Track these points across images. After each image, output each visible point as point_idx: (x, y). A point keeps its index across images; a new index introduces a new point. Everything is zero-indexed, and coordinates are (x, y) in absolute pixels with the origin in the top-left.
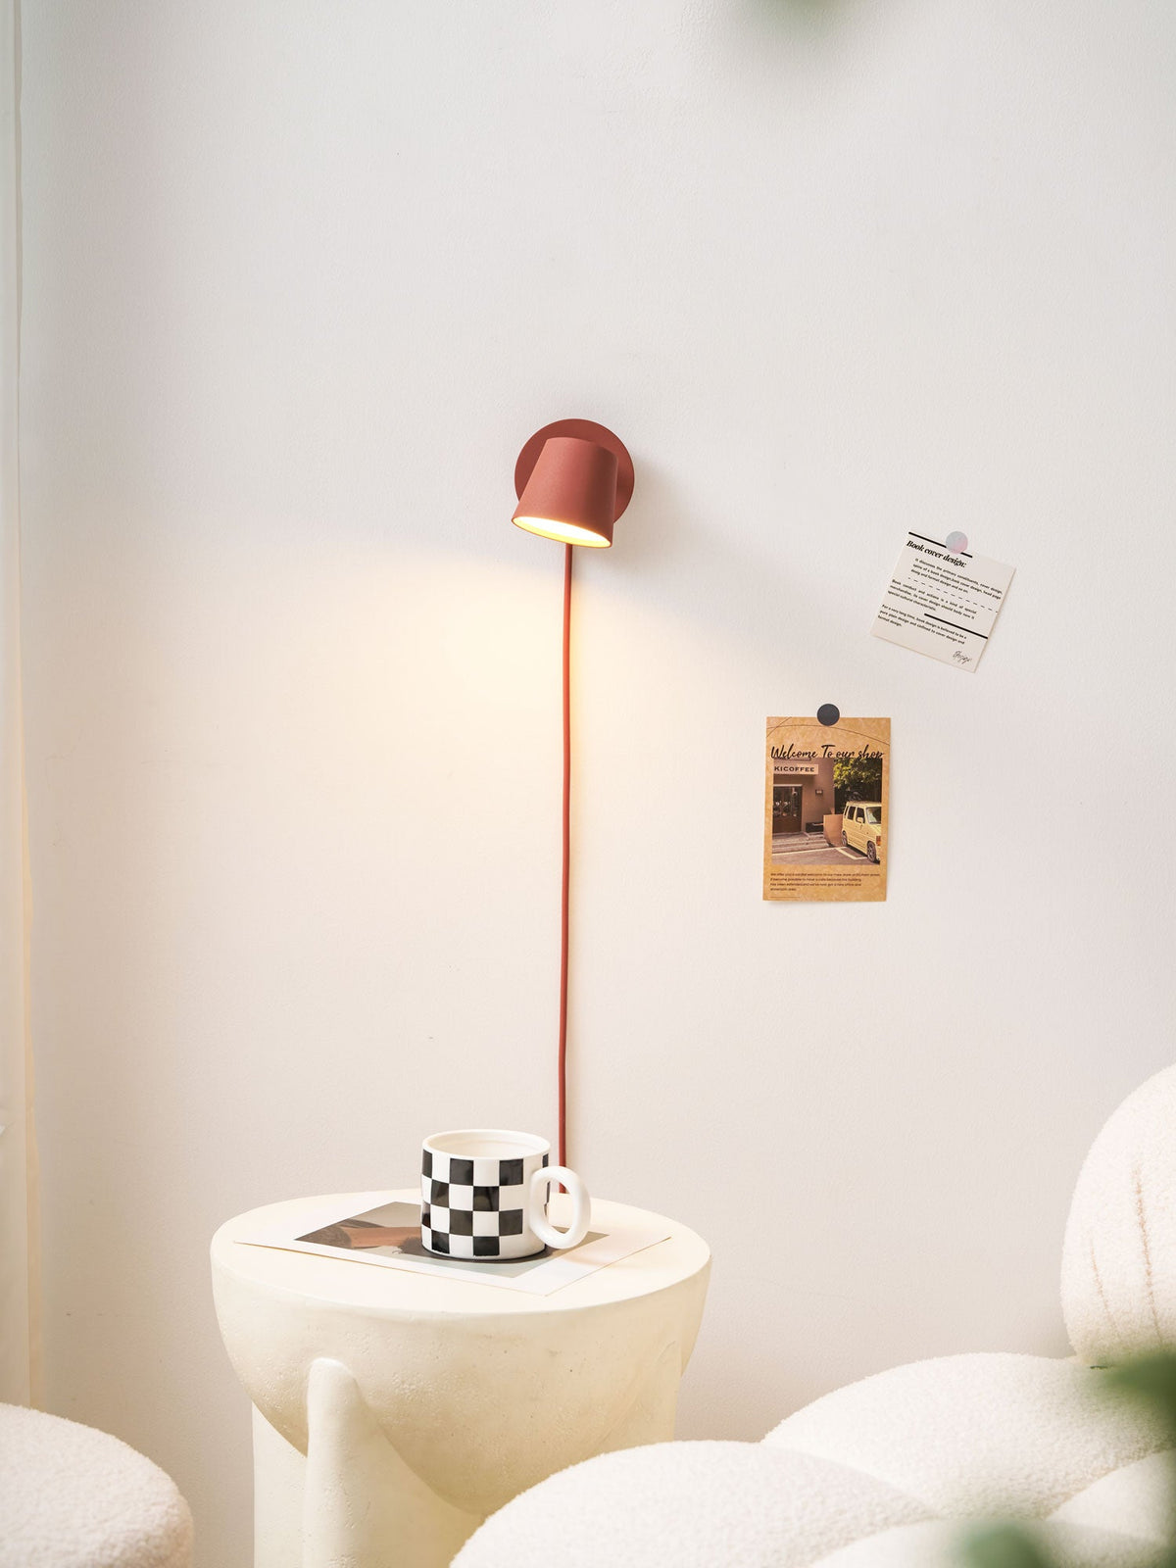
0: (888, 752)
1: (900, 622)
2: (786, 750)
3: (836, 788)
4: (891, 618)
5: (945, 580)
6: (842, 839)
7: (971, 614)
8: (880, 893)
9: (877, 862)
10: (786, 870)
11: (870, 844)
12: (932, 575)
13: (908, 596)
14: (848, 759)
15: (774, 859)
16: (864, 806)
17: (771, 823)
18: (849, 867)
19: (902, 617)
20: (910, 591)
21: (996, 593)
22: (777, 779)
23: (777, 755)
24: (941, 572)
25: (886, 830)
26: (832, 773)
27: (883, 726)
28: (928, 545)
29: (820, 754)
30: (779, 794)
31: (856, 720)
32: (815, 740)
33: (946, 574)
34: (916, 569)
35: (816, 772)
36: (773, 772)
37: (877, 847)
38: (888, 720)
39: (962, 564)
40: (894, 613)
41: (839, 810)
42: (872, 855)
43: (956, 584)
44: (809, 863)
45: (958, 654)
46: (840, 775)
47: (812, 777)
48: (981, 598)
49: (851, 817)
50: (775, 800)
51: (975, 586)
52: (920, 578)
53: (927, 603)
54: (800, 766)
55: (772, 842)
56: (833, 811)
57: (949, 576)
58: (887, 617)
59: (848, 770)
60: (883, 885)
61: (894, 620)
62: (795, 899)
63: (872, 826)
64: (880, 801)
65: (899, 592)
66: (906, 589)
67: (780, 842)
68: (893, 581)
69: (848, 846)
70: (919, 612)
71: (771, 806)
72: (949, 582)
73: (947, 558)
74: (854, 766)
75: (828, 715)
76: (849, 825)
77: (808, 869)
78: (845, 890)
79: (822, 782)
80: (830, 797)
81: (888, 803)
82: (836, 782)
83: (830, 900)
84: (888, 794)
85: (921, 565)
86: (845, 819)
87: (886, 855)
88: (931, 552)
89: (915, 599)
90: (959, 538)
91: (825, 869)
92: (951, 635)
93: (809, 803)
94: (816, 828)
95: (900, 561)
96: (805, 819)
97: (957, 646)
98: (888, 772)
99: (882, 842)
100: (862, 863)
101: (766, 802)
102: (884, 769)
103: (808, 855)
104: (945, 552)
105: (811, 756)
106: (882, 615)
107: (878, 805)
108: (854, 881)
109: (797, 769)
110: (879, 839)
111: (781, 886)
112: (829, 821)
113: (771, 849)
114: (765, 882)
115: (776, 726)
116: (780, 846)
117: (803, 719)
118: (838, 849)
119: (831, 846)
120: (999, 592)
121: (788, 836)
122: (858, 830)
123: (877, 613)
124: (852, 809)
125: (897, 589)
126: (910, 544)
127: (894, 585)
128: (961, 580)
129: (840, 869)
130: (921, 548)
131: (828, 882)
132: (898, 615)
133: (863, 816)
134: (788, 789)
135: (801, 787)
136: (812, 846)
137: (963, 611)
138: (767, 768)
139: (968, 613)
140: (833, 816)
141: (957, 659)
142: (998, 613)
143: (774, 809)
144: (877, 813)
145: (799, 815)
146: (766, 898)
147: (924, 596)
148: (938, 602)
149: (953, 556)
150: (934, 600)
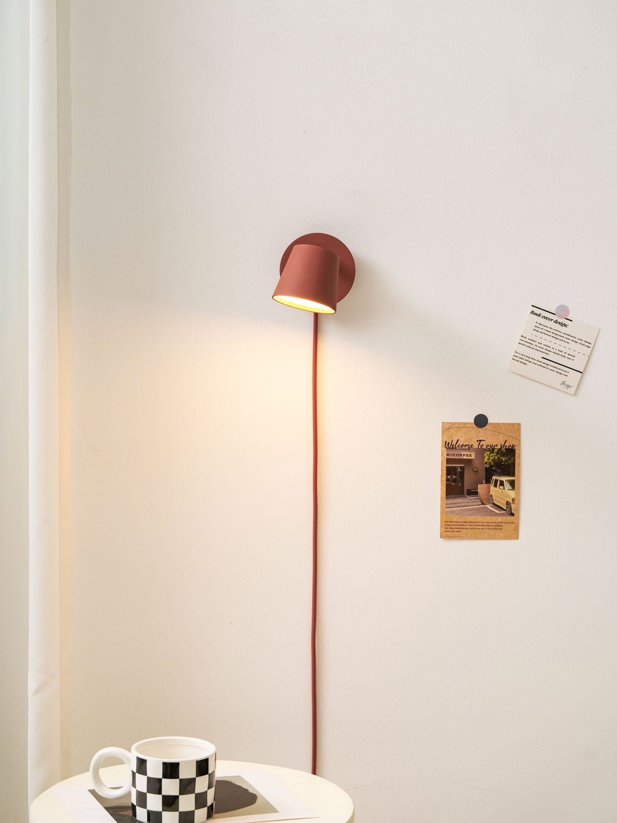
0: (519, 445)
1: (526, 362)
2: (454, 443)
3: (486, 468)
4: (520, 360)
5: (555, 336)
6: (490, 499)
7: (572, 358)
8: (514, 534)
9: (512, 515)
10: (455, 519)
11: (508, 503)
12: (547, 333)
13: (531, 346)
14: (493, 449)
15: (447, 512)
16: (504, 479)
17: (445, 489)
18: (495, 517)
19: (528, 359)
20: (532, 342)
21: (587, 344)
22: (448, 461)
23: (449, 446)
24: (552, 331)
25: (518, 494)
26: (484, 458)
27: (516, 428)
28: (544, 314)
29: (476, 446)
30: (450, 471)
31: (498, 424)
32: (473, 437)
33: (555, 332)
34: (537, 329)
35: (473, 457)
36: (446, 457)
37: (512, 505)
38: (519, 425)
39: (565, 325)
40: (522, 357)
41: (488, 481)
42: (510, 510)
43: (562, 338)
44: (469, 515)
45: (563, 383)
46: (489, 459)
47: (471, 460)
48: (578, 347)
49: (495, 486)
50: (447, 475)
51: (574, 339)
52: (539, 334)
53: (544, 350)
54: (463, 453)
55: (445, 501)
56: (484, 482)
57: (557, 333)
58: (518, 359)
59: (493, 456)
60: (517, 529)
61: (523, 361)
62: (461, 538)
63: (510, 492)
64: (514, 475)
65: (525, 343)
66: (529, 341)
67: (450, 501)
68: (522, 336)
69: (494, 504)
70: (538, 356)
71: (444, 479)
72: (557, 337)
73: (556, 322)
74: (497, 453)
75: (481, 421)
76: (494, 491)
77: (469, 518)
78: (492, 532)
79: (477, 464)
80: (482, 473)
81: (519, 477)
82: (486, 463)
83: (484, 539)
84: (519, 471)
85: (539, 326)
86: (492, 487)
87: (518, 510)
88: (546, 318)
89: (536, 348)
90: (563, 310)
91: (479, 519)
92: (559, 371)
93: (468, 477)
94: (473, 493)
95: (525, 324)
96: (466, 487)
97: (562, 378)
98: (519, 457)
99: (515, 502)
100: (503, 515)
101: (442, 476)
102: (516, 455)
103: (469, 510)
104: (555, 318)
105: (470, 447)
106: (515, 358)
107: (513, 478)
108: (498, 527)
109: (461, 455)
110: (513, 500)
111: (451, 529)
112: (481, 488)
113: (444, 506)
114: (441, 527)
115: (447, 428)
116: (451, 504)
117: (465, 424)
118: (488, 506)
119: (483, 504)
120: (589, 343)
121: (455, 498)
122: (501, 494)
123: (512, 357)
124: (496, 481)
125: (525, 341)
126: (532, 312)
127: (522, 338)
128: (565, 336)
129: (489, 519)
130: (539, 315)
131: (481, 527)
132: (525, 358)
133: (504, 486)
134: (455, 468)
135: (464, 467)
136: (471, 504)
137: (566, 355)
138: (442, 455)
139: (570, 357)
140: (484, 485)
141: (563, 386)
142: (589, 357)
143: (447, 480)
144: (512, 483)
145: (463, 484)
146: (441, 537)
147: (542, 346)
148: (551, 349)
149: (560, 320)
150: (548, 348)
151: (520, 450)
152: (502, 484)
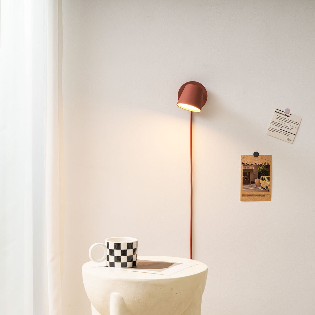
0: (271, 163)
1: (274, 131)
2: (246, 163)
3: (258, 173)
4: (271, 130)
5: (285, 121)
6: (260, 185)
7: (291, 129)
8: (269, 199)
9: (269, 191)
10: (246, 193)
11: (267, 186)
12: (281, 119)
14: (261, 165)
15: (243, 190)
16: (265, 177)
17: (242, 181)
18: (262, 192)
19: (274, 130)
20: (276, 123)
21: (297, 124)
22: (244, 170)
23: (244, 164)
24: (284, 119)
25: (271, 183)
26: (257, 169)
27: (270, 157)
28: (280, 112)
29: (254, 164)
30: (244, 174)
31: (263, 155)
32: (253, 161)
33: (285, 119)
34: (278, 118)
35: (253, 169)
37: (269, 187)
38: (271, 156)
39: (289, 117)
40: (272, 129)
41: (259, 178)
42: (268, 189)
43: (287, 122)
44: (252, 191)
46: (259, 169)
48: (293, 125)
49: (262, 180)
50: (243, 176)
51: (292, 122)
52: (279, 120)
53: (280, 126)
54: (249, 167)
55: (242, 186)
57: (286, 119)
58: (270, 130)
59: (261, 168)
60: (270, 197)
61: (272, 131)
62: (249, 201)
63: (268, 182)
64: (269, 176)
65: (273, 124)
67: (244, 186)
69: (261, 187)
70: (278, 128)
72: (286, 121)
73: (285, 115)
74: (262, 167)
75: (256, 154)
76: (262, 182)
77: (252, 193)
78: (261, 198)
79: (254, 171)
80: (257, 175)
81: (271, 176)
82: (258, 171)
83: (257, 201)
84: (271, 174)
85: (279, 117)
86: (261, 180)
87: (271, 190)
88: (281, 114)
89: (277, 125)
90: (288, 111)
91: (256, 193)
92: (286, 134)
93: (251, 176)
94: (253, 183)
95: (273, 116)
96: (251, 180)
97: (288, 137)
98: (271, 168)
99: (270, 186)
100: (265, 191)
101: (241, 177)
102: (270, 168)
103: (251, 189)
104: (285, 113)
105: (252, 165)
106: (269, 129)
107: (269, 177)
108: (263, 196)
110: (269, 185)
111: (245, 197)
112: (257, 181)
113: (242, 188)
114: (241, 196)
115: (243, 157)
117: (250, 156)
118: (259, 188)
119: (257, 187)
121: (246, 185)
122: (264, 183)
123: (268, 129)
124: (262, 178)
125: (273, 123)
126: (276, 112)
127: (272, 122)
128: (289, 121)
129: (259, 193)
130: (279, 113)
131: (256, 196)
133: (265, 180)
134: (246, 173)
135: (250, 172)
136: (253, 187)
137: (289, 128)
138: (241, 168)
140: (258, 180)
141: (288, 140)
142: (298, 128)
143: (243, 178)
144: (269, 179)
145: (249, 179)
146: (241, 200)
147: (280, 125)
148: (283, 126)
149: (287, 115)
151: (271, 166)
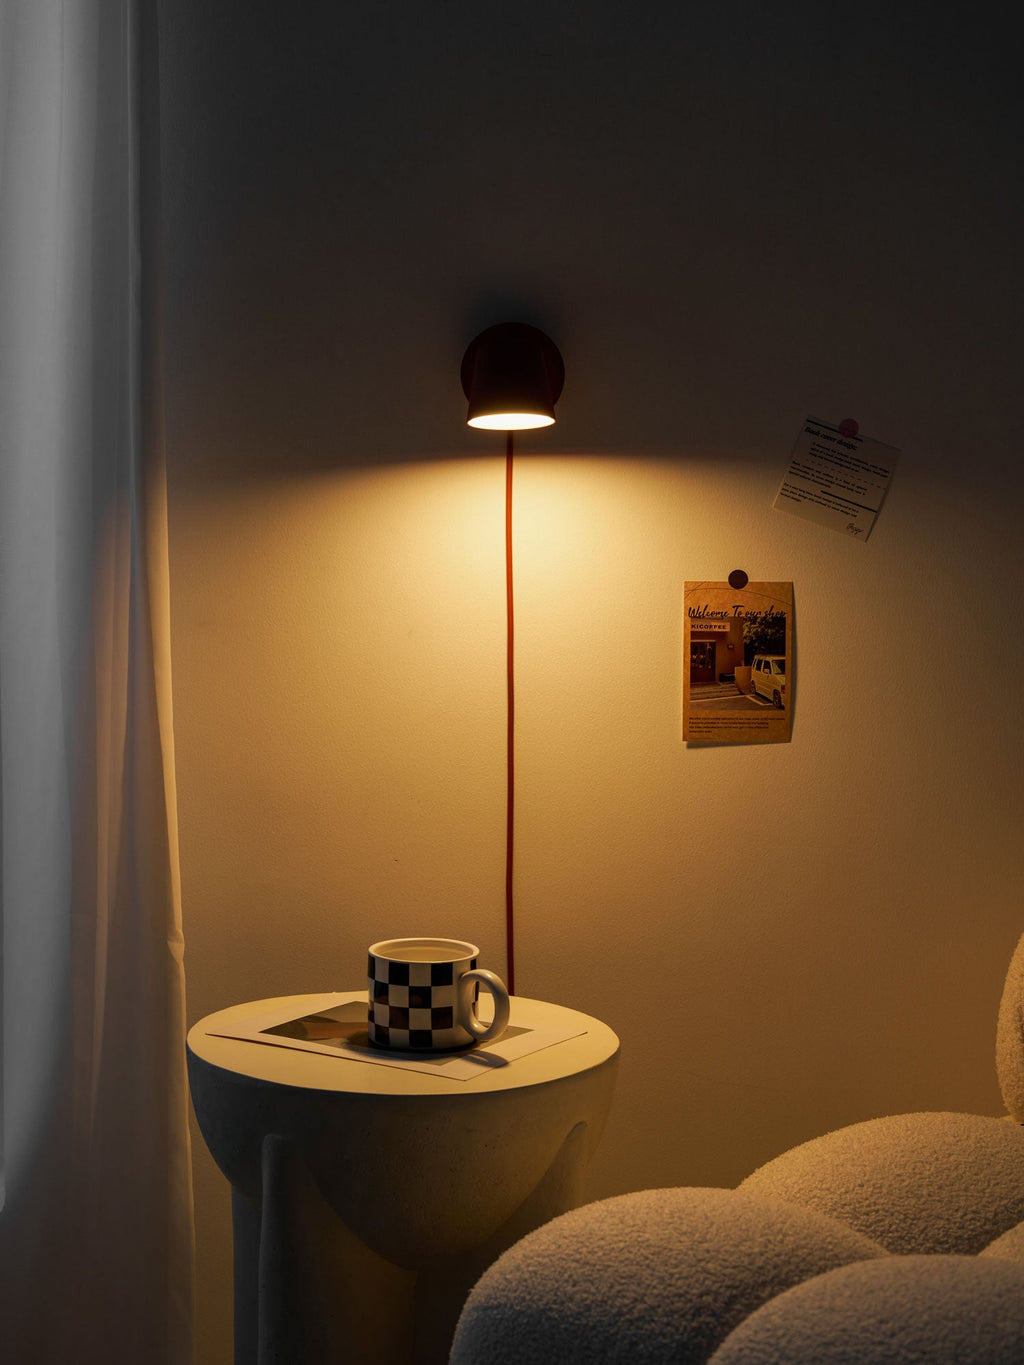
0: (793, 612)
1: (800, 498)
2: (701, 610)
3: (745, 643)
4: (792, 495)
5: (838, 461)
6: (751, 687)
7: (861, 491)
8: (785, 736)
9: (782, 708)
10: (703, 715)
11: (776, 692)
12: (827, 457)
13: (807, 476)
14: (756, 618)
15: (692, 705)
16: (770, 659)
17: (689, 673)
18: (757, 712)
19: (802, 493)
20: (808, 471)
21: (883, 473)
22: (694, 635)
23: (693, 615)
24: (835, 455)
25: (791, 679)
26: (742, 630)
27: (787, 589)
29: (731, 613)
30: (695, 649)
31: (762, 584)
32: (729, 602)
33: (839, 456)
34: (813, 452)
35: (728, 629)
36: (690, 630)
37: (783, 695)
38: (792, 585)
39: (853, 447)
40: (795, 491)
41: (748, 663)
42: (777, 702)
43: (848, 465)
44: (722, 709)
45: (851, 526)
46: (749, 632)
47: (725, 633)
48: (870, 477)
49: (758, 668)
50: (692, 654)
51: (866, 466)
52: (817, 460)
53: (824, 482)
54: (713, 624)
55: (689, 690)
56: (743, 663)
57: (842, 457)
58: (788, 493)
59: (755, 628)
60: (789, 729)
61: (796, 497)
63: (777, 676)
64: (784, 654)
65: (798, 472)
66: (805, 469)
67: (697, 690)
69: (756, 694)
70: (816, 489)
71: (689, 660)
72: (842, 463)
73: (840, 442)
74: (761, 624)
75: (738, 579)
76: (757, 676)
77: (721, 714)
78: (754, 732)
79: (733, 638)
80: (740, 651)
81: (791, 656)
82: (745, 638)
84: (792, 648)
85: (817, 448)
86: (754, 671)
87: (791, 703)
88: (826, 437)
89: (812, 478)
90: (849, 427)
91: (736, 714)
92: (845, 510)
93: (721, 656)
94: (728, 678)
95: (799, 445)
96: (718, 670)
97: (850, 519)
98: (792, 630)
99: (786, 690)
100: (769, 708)
101: (684, 656)
102: (788, 626)
103: (722, 702)
104: (838, 437)
105: (723, 616)
106: (784, 492)
107: (782, 658)
108: (762, 724)
109: (711, 626)
110: (784, 688)
111: (698, 729)
112: (739, 672)
113: (689, 696)
114: (684, 725)
115: (692, 589)
116: (698, 694)
117: (716, 583)
118: (748, 696)
119: (741, 693)
120: (886, 472)
121: (703, 685)
122: (765, 679)
123: (780, 490)
124: (760, 662)
125: (798, 469)
126: (807, 429)
127: (795, 465)
128: (853, 462)
129: (749, 714)
130: (817, 434)
131: (738, 725)
132: (798, 492)
133: (769, 668)
134: (703, 645)
135: (715, 643)
136: (726, 694)
137: (855, 488)
138: (685, 626)
139: (859, 490)
140: (743, 668)
141: (850, 531)
142: (886, 490)
143: (691, 662)
144: (782, 665)
145: (714, 667)
146: (684, 738)
147: (821, 475)
148: (833, 480)
149: (845, 440)
150: (829, 479)
151: (793, 620)
152: (767, 666)
